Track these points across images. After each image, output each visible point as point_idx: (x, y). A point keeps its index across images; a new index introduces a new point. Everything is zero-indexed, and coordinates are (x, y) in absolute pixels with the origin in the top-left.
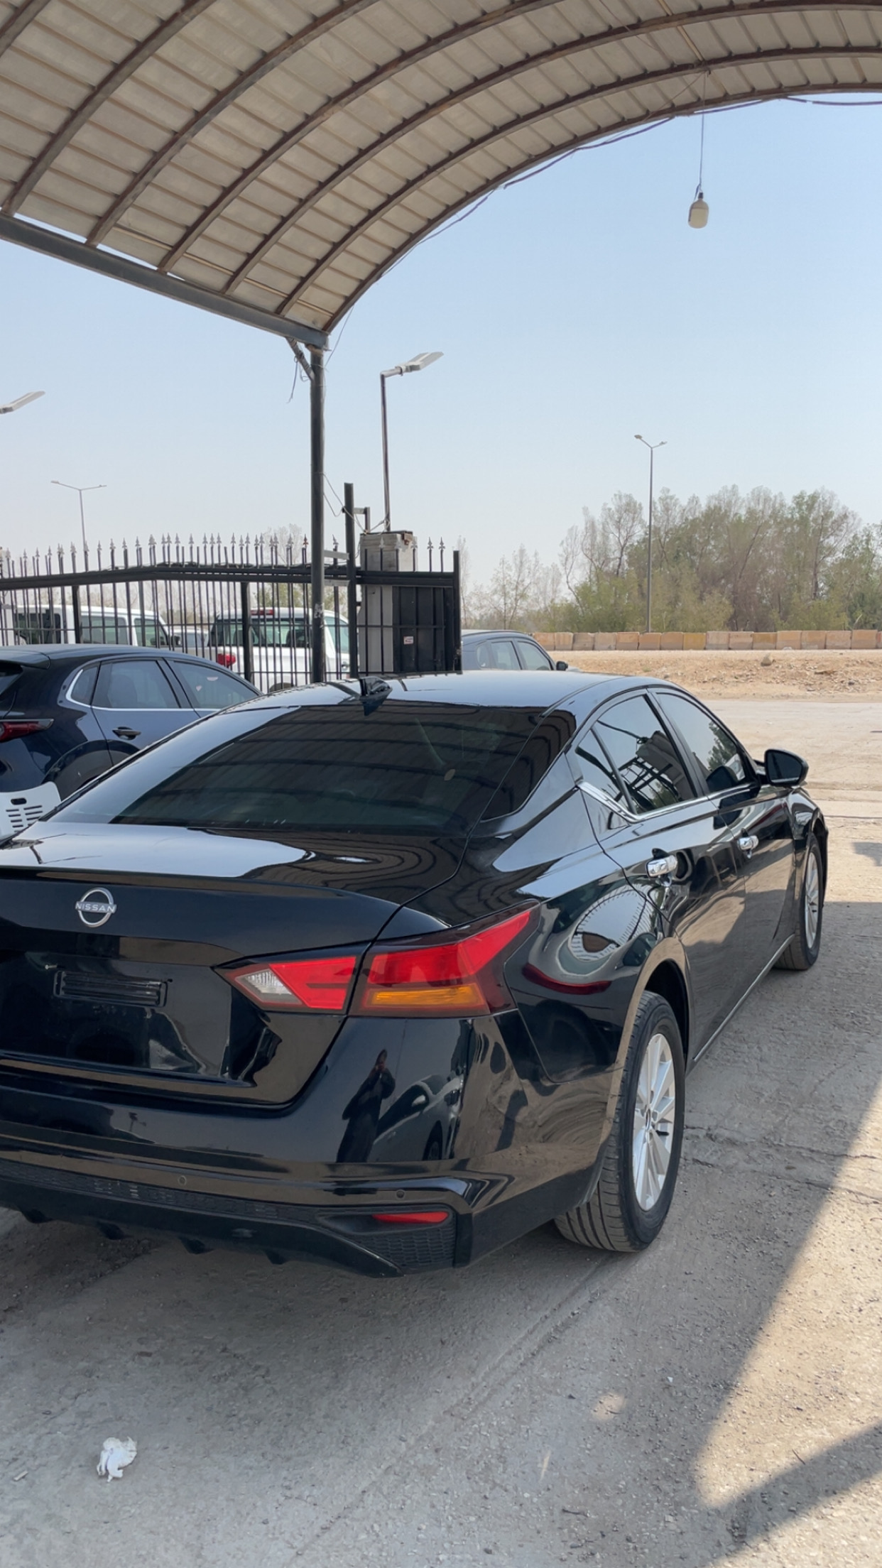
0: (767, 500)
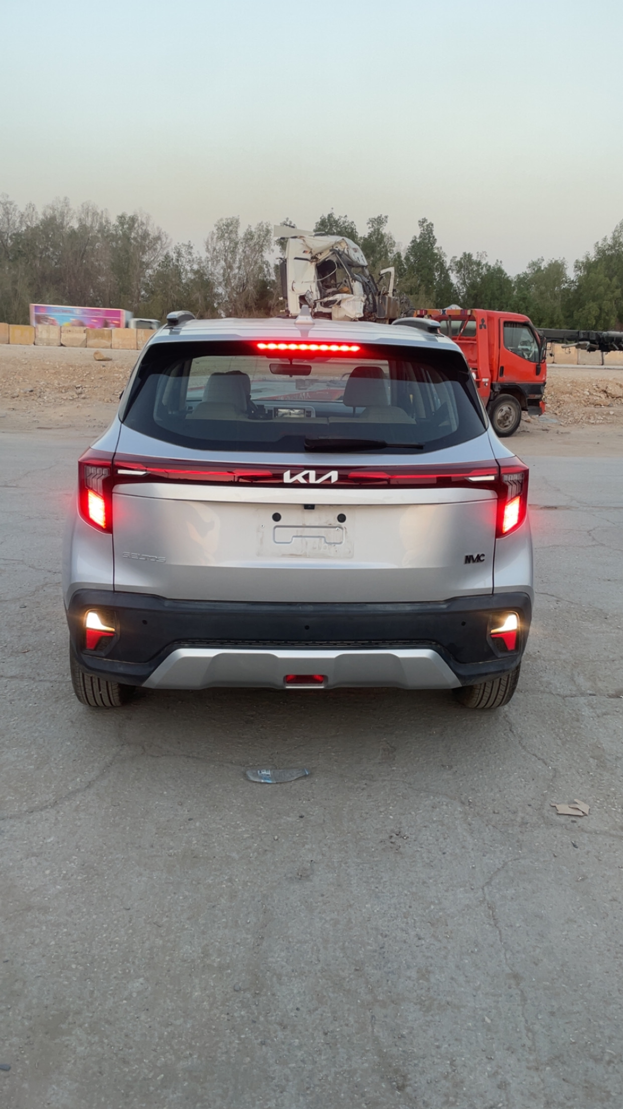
0: (95, 214)
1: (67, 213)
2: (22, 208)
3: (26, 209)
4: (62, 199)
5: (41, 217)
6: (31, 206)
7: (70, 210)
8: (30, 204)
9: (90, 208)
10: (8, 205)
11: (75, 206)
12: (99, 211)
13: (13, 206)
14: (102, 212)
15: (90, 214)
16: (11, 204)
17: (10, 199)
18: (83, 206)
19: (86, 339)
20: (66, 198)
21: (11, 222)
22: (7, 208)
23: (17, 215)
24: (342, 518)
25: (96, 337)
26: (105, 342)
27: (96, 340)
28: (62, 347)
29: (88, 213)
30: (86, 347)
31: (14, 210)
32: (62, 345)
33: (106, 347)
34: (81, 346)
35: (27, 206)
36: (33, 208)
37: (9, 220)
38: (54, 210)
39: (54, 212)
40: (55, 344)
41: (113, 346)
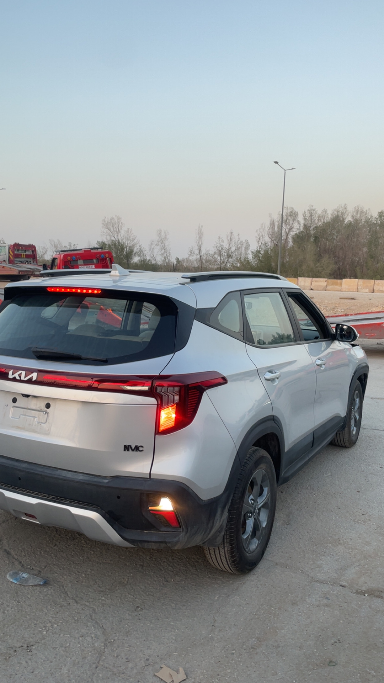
1: (345, 212)
2: (319, 212)
3: (322, 212)
4: (343, 205)
5: (330, 216)
6: (325, 211)
7: (347, 211)
8: (325, 209)
9: (360, 209)
10: (312, 211)
11: (351, 209)
12: (365, 210)
13: (315, 211)
14: (367, 211)
15: (359, 212)
16: (314, 210)
17: (314, 208)
18: (355, 208)
19: (326, 286)
20: (345, 205)
21: (313, 220)
22: (312, 212)
23: (317, 216)
24: (48, 406)
25: (332, 284)
26: (338, 287)
27: (332, 286)
28: (312, 291)
29: (358, 212)
30: (326, 290)
31: (316, 213)
32: (312, 289)
33: (338, 291)
34: (323, 290)
35: (322, 211)
36: (326, 212)
37: (312, 219)
38: (338, 211)
39: (337, 213)
40: (308, 289)
41: (342, 290)
